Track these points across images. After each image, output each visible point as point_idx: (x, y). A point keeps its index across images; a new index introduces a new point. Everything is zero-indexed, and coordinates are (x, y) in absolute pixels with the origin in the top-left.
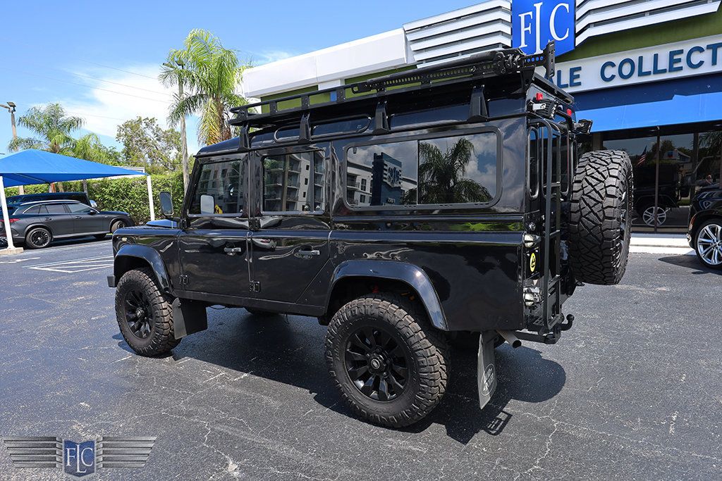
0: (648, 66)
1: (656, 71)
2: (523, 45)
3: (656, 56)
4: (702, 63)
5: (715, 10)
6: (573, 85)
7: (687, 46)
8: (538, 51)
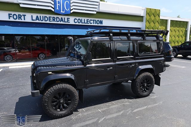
0: (83, 22)
1: (85, 23)
2: (57, 9)
3: (84, 20)
4: (92, 23)
5: (96, 13)
6: (68, 22)
7: (90, 19)
8: (62, 12)
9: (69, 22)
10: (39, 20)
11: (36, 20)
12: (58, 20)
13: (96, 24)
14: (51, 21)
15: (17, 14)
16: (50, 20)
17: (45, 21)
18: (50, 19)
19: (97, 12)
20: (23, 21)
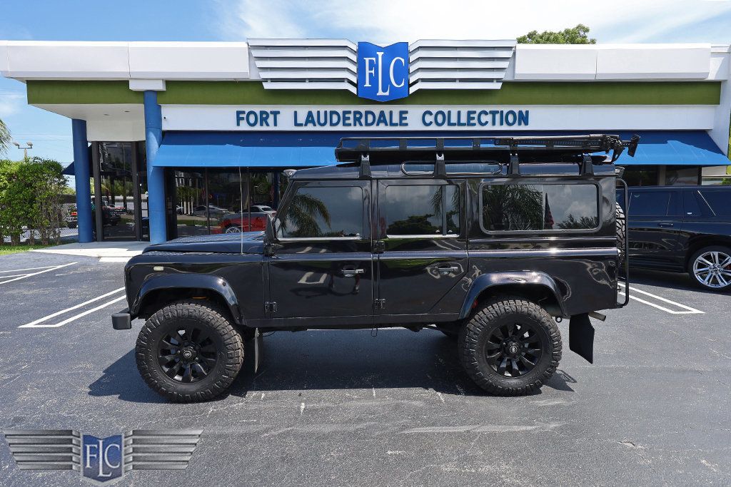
0: (454, 120)
1: (459, 124)
2: (367, 85)
3: (459, 113)
4: (487, 122)
5: (499, 88)
6: (401, 124)
7: (478, 109)
8: (380, 93)
9: (406, 124)
10: (315, 125)
11: (306, 125)
12: (370, 118)
13: (502, 124)
14: (350, 125)
15: (257, 109)
16: (347, 122)
17: (332, 124)
18: (345, 119)
19: (506, 84)
20: (272, 128)
